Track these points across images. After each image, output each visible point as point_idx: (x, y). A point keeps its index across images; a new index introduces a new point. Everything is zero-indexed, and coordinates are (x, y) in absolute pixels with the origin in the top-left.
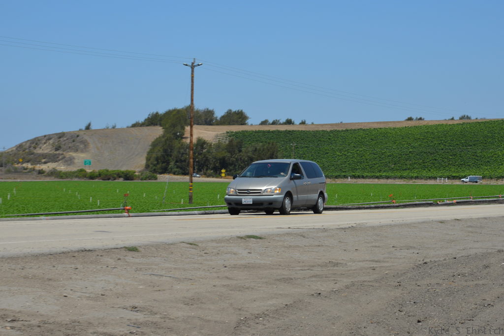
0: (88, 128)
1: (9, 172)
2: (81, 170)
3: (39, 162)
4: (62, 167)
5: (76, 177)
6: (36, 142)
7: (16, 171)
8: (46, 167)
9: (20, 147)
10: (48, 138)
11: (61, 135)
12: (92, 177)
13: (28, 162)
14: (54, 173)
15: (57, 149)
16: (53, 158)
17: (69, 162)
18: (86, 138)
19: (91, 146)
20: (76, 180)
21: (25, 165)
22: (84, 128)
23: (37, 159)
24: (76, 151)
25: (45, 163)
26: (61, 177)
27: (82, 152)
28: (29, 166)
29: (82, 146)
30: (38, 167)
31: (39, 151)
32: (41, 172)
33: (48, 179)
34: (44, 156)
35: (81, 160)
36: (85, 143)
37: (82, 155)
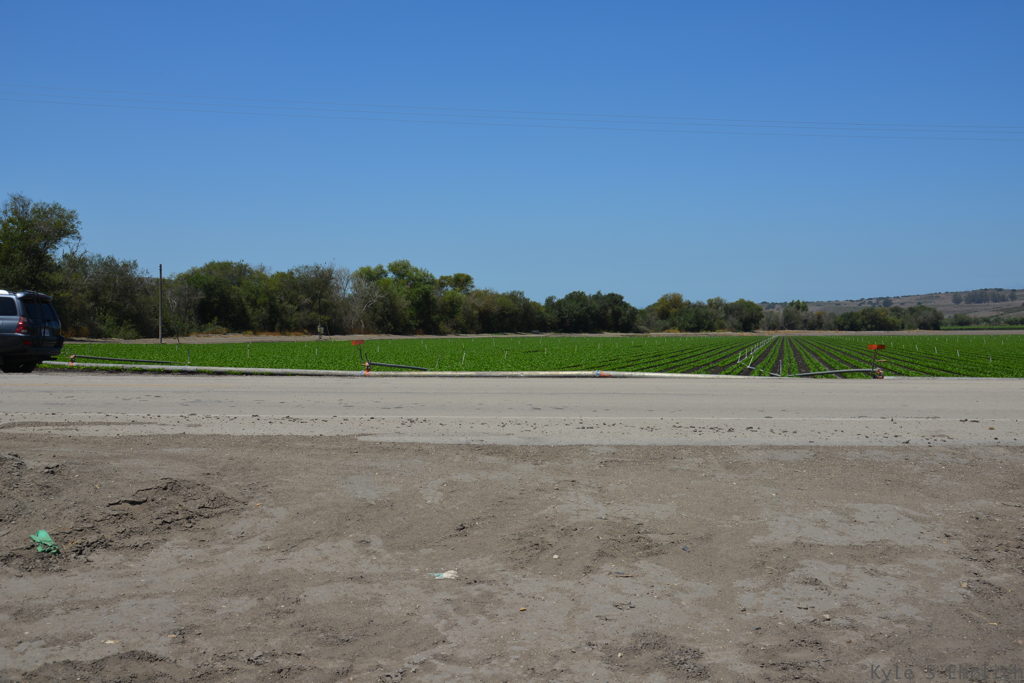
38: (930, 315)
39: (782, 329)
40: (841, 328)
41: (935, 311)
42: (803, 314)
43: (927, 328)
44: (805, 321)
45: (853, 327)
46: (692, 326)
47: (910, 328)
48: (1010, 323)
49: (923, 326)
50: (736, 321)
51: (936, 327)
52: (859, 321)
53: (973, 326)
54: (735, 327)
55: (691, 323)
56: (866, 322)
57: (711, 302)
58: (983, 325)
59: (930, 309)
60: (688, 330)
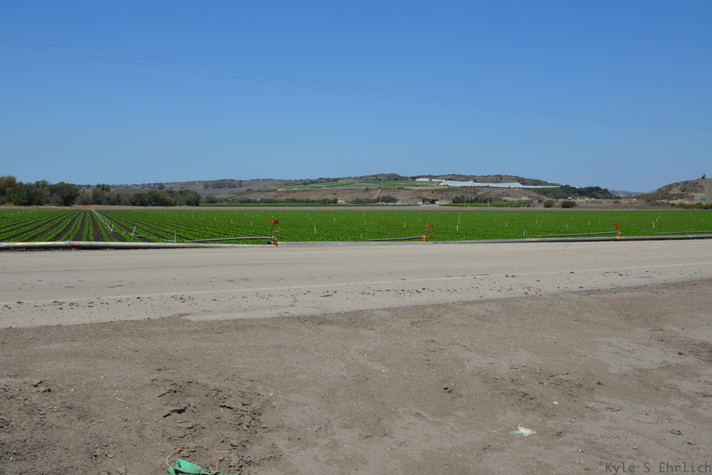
0: (703, 178)
1: (653, 205)
2: (699, 204)
3: (672, 199)
4: (687, 202)
5: (696, 208)
6: (670, 187)
7: (657, 204)
8: (677, 202)
9: (660, 189)
10: (677, 184)
11: (686, 183)
12: (706, 208)
13: (665, 198)
14: (681, 205)
15: (683, 191)
16: (681, 197)
17: (692, 198)
18: (702, 184)
19: (706, 189)
20: (696, 209)
21: (663, 201)
22: (700, 178)
23: (671, 197)
24: (696, 192)
25: (676, 199)
26: (686, 208)
27: (700, 192)
28: (666, 201)
29: (700, 189)
30: (671, 202)
31: (671, 192)
32: (673, 205)
33: (677, 209)
34: (675, 195)
35: (699, 197)
36: (702, 188)
37: (700, 194)
38: (193, 196)
39: (92, 204)
40: (134, 204)
41: (196, 194)
42: (107, 194)
43: (191, 205)
44: (109, 199)
45: (143, 204)
46: (25, 201)
47: (180, 204)
48: (241, 202)
49: (189, 204)
50: (59, 199)
51: (197, 205)
52: (146, 199)
53: (218, 204)
54: (58, 202)
55: (24, 199)
56: (151, 200)
57: (37, 184)
58: (225, 203)
59: (192, 192)
60: (21, 204)
